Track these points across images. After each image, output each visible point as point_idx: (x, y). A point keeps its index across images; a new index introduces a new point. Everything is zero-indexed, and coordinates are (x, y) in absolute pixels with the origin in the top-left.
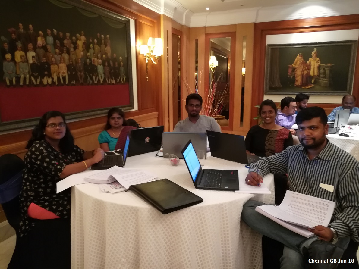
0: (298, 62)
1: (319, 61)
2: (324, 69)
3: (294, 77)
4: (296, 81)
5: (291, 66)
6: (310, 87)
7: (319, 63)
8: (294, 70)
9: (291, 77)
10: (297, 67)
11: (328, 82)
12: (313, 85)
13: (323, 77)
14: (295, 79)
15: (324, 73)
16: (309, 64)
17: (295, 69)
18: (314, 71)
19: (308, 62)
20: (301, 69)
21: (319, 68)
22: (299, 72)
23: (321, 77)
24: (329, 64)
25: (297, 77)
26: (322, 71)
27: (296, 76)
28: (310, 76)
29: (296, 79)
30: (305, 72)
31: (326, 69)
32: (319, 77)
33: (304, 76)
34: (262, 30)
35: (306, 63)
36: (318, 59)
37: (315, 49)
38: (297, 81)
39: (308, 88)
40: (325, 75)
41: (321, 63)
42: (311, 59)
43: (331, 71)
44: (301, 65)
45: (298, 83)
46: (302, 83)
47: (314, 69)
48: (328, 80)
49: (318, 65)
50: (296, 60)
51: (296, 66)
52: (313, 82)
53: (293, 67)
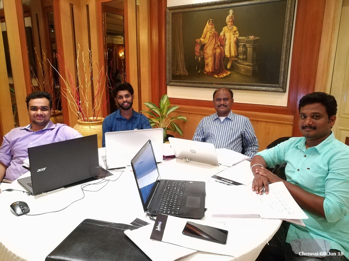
0: (209, 34)
1: (237, 32)
2: (244, 46)
3: (203, 59)
4: (206, 66)
5: (198, 41)
6: (225, 75)
7: (237, 35)
8: (203, 47)
9: (199, 59)
10: (207, 42)
11: (251, 67)
12: (229, 73)
15: (245, 53)
16: (222, 37)
17: (204, 45)
18: (230, 50)
19: (221, 34)
20: (213, 46)
21: (237, 43)
22: (209, 51)
23: (241, 59)
25: (207, 59)
26: (241, 49)
27: (205, 57)
28: (225, 56)
29: (207, 61)
30: (218, 51)
32: (237, 59)
33: (216, 57)
35: (219, 35)
36: (235, 28)
37: (231, 12)
39: (223, 78)
40: (247, 56)
41: (240, 36)
42: (225, 29)
44: (211, 38)
46: (215, 69)
47: (230, 46)
48: (250, 64)
49: (235, 39)
50: (205, 30)
51: (205, 41)
52: (229, 67)
53: (201, 41)
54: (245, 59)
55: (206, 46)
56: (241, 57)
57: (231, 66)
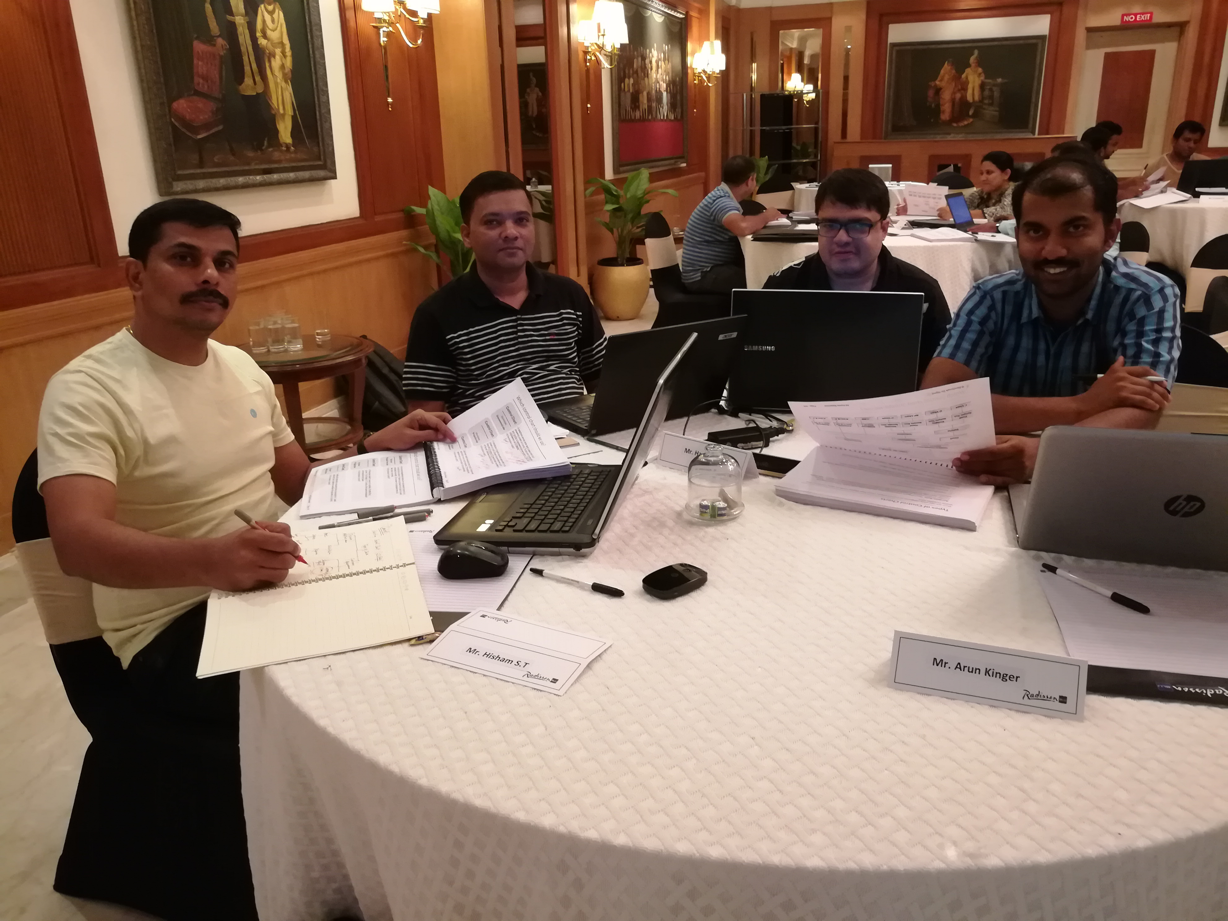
0: (947, 77)
1: (983, 75)
2: (991, 90)
3: (938, 106)
4: (941, 114)
5: (932, 84)
6: (966, 123)
7: (982, 78)
8: (938, 91)
9: (933, 105)
11: (997, 113)
12: (971, 120)
13: (989, 104)
14: (940, 108)
15: (991, 97)
16: (964, 80)
17: (941, 89)
18: (973, 93)
19: (963, 76)
20: (951, 90)
21: (982, 86)
22: (946, 96)
23: (985, 104)
24: (999, 80)
25: (943, 105)
26: (987, 93)
27: (941, 103)
28: (967, 102)
29: (942, 108)
30: (958, 96)
31: (995, 89)
32: (981, 104)
33: (955, 102)
34: (881, 16)
35: (960, 77)
36: (980, 70)
37: (976, 52)
38: (944, 112)
39: (962, 126)
40: (993, 101)
41: (986, 78)
42: (968, 71)
43: (1002, 93)
44: (950, 81)
45: (945, 116)
46: (953, 116)
47: (973, 90)
48: (997, 109)
49: (980, 82)
50: (942, 72)
51: (942, 85)
52: (971, 112)
53: (936, 85)
54: (991, 104)
55: (942, 90)
57: (973, 114)
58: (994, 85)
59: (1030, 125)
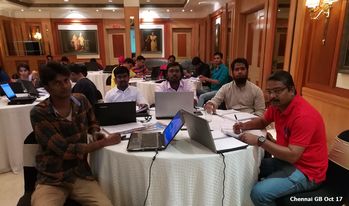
2: (86, 43)
3: (74, 46)
5: (71, 41)
8: (73, 42)
11: (89, 48)
12: (83, 50)
13: (86, 46)
19: (79, 39)
20: (76, 42)
21: (84, 42)
22: (76, 44)
24: (88, 40)
28: (81, 45)
30: (78, 44)
31: (87, 42)
32: (84, 46)
34: (55, 23)
36: (83, 38)
37: (81, 33)
39: (81, 51)
42: (79, 38)
43: (89, 43)
44: (76, 40)
46: (78, 49)
47: (82, 42)
49: (83, 40)
50: (73, 38)
54: (87, 46)
56: (86, 45)
57: (83, 48)
58: (87, 41)
59: (97, 51)
